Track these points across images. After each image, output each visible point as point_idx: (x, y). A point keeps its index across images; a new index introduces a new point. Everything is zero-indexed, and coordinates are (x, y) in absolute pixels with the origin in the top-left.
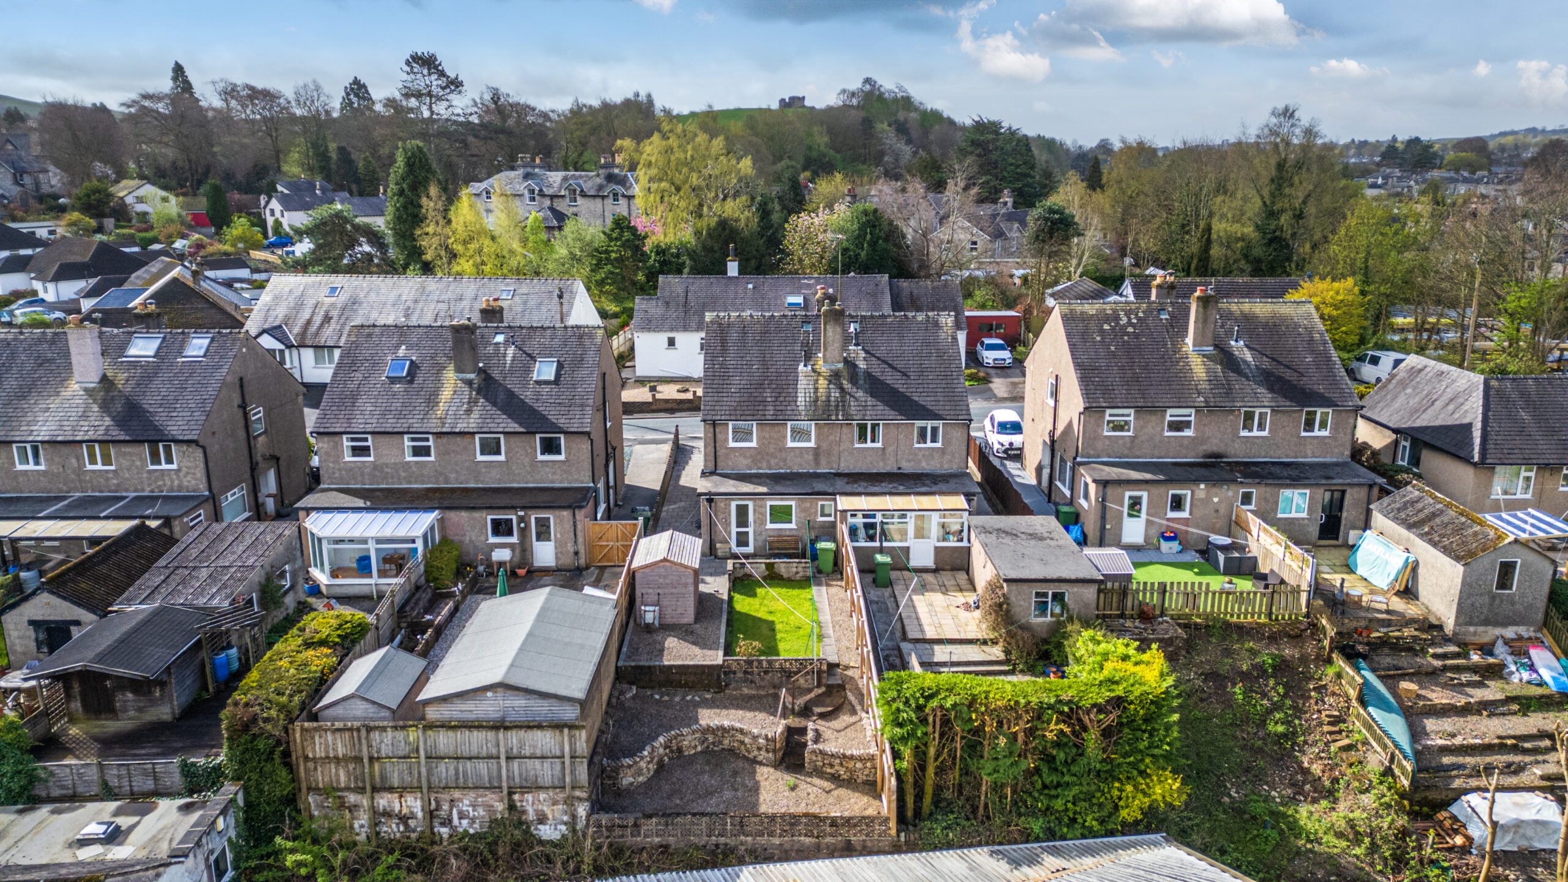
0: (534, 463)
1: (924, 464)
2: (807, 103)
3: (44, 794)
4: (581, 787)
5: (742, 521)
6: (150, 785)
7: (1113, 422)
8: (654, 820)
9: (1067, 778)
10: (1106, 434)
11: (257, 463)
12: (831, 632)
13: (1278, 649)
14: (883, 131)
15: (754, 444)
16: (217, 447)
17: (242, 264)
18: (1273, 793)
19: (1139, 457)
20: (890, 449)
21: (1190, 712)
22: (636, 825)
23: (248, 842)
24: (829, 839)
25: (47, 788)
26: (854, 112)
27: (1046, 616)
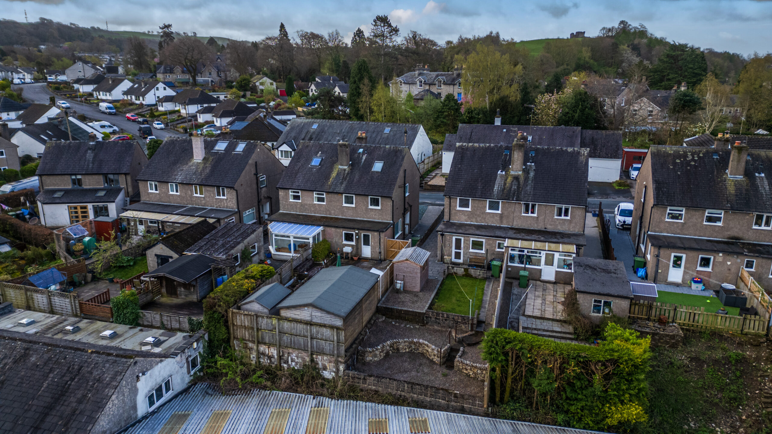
0: (367, 209)
1: (559, 227)
2: (586, 35)
3: (141, 323)
4: (341, 357)
5: (458, 246)
6: (177, 326)
7: (671, 214)
8: (372, 378)
9: (580, 396)
10: (667, 220)
11: (261, 200)
12: (487, 306)
13: (743, 351)
14: (624, 50)
15: (469, 209)
16: (243, 191)
17: (293, 113)
18: (717, 429)
19: (686, 235)
20: (541, 218)
21: (677, 377)
22: (364, 379)
23: (208, 356)
24: (453, 403)
25: (143, 321)
26: (609, 39)
27: (600, 313)
